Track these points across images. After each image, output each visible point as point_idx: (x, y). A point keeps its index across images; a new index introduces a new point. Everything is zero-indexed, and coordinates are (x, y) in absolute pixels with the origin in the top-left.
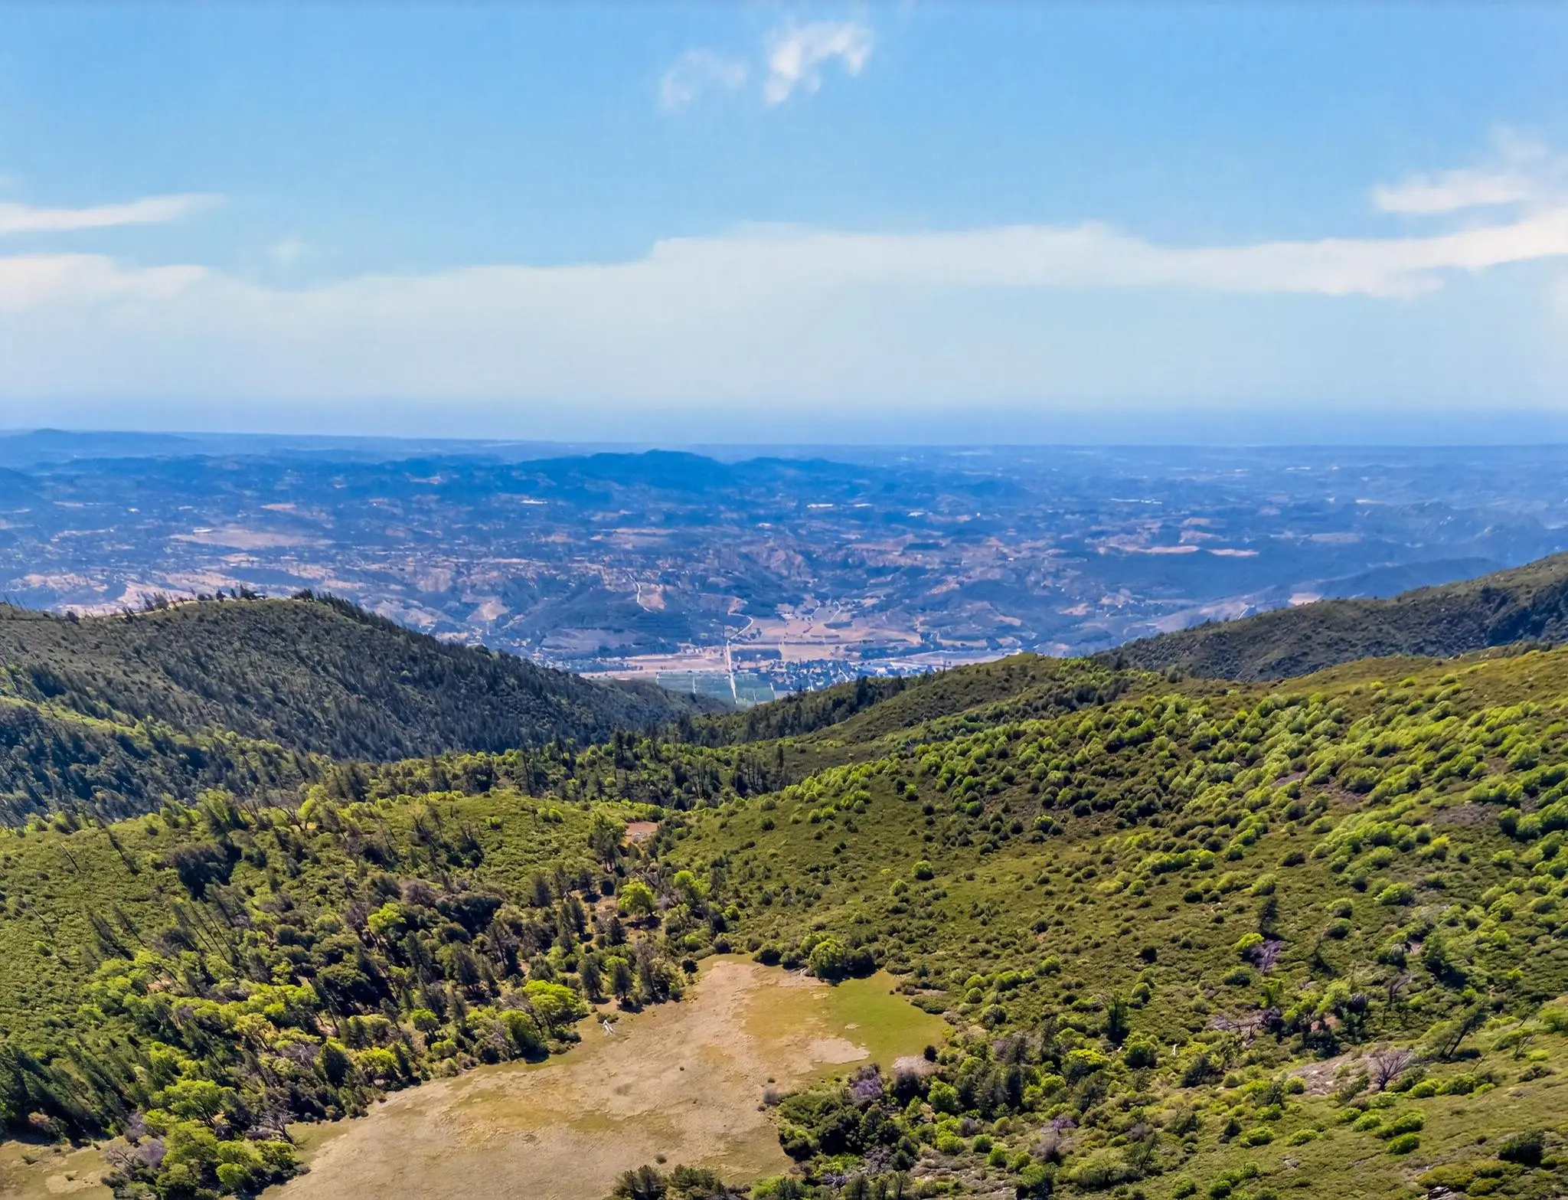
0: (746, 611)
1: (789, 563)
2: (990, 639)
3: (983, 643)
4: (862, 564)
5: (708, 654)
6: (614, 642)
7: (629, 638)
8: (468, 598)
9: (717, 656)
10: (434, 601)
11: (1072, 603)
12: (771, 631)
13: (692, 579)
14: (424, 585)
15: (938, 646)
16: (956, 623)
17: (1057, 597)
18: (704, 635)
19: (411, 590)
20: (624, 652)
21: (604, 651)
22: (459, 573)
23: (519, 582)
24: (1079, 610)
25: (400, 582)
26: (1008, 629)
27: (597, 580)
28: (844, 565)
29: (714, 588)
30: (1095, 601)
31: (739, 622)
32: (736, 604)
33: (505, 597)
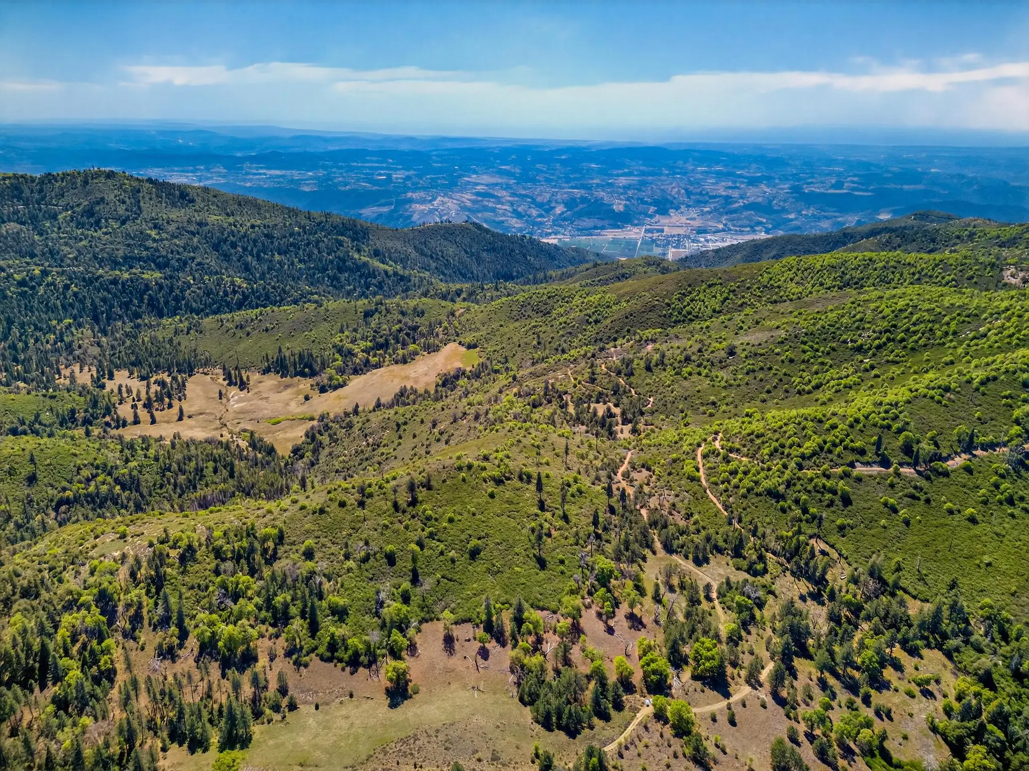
0: (656, 212)
1: (678, 193)
2: (752, 227)
3: (748, 229)
4: (707, 193)
5: (636, 230)
6: (600, 223)
7: (606, 223)
8: (553, 205)
9: (638, 231)
10: (540, 205)
11: (790, 213)
12: (664, 220)
13: (638, 199)
14: (539, 199)
15: (730, 230)
16: (739, 219)
17: (784, 210)
18: (636, 222)
19: (534, 201)
20: (603, 228)
21: (596, 228)
22: (553, 195)
23: (573, 200)
24: (792, 216)
25: (532, 198)
26: (759, 223)
27: (602, 198)
28: (701, 194)
29: (646, 203)
30: (799, 213)
31: (651, 216)
32: (652, 209)
33: (566, 204)
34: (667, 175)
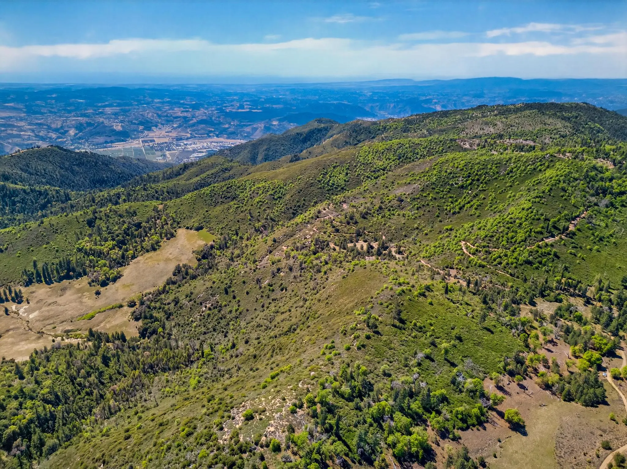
0: (144, 129)
1: (153, 116)
2: (208, 134)
3: (206, 135)
4: (171, 116)
5: (136, 142)
6: (109, 139)
7: (113, 138)
8: (66, 129)
9: (138, 142)
10: (56, 130)
11: (225, 124)
12: (151, 134)
13: (129, 122)
14: (53, 126)
15: (195, 137)
16: (198, 130)
17: (220, 123)
18: (133, 136)
19: (49, 128)
20: (112, 142)
21: (106, 142)
22: (63, 122)
23: (81, 124)
24: (227, 126)
25: (47, 125)
26: (211, 131)
27: (103, 123)
28: (167, 116)
29: (135, 124)
30: (230, 124)
31: (142, 132)
32: (141, 128)
33: (76, 128)
34: (137, 105)
